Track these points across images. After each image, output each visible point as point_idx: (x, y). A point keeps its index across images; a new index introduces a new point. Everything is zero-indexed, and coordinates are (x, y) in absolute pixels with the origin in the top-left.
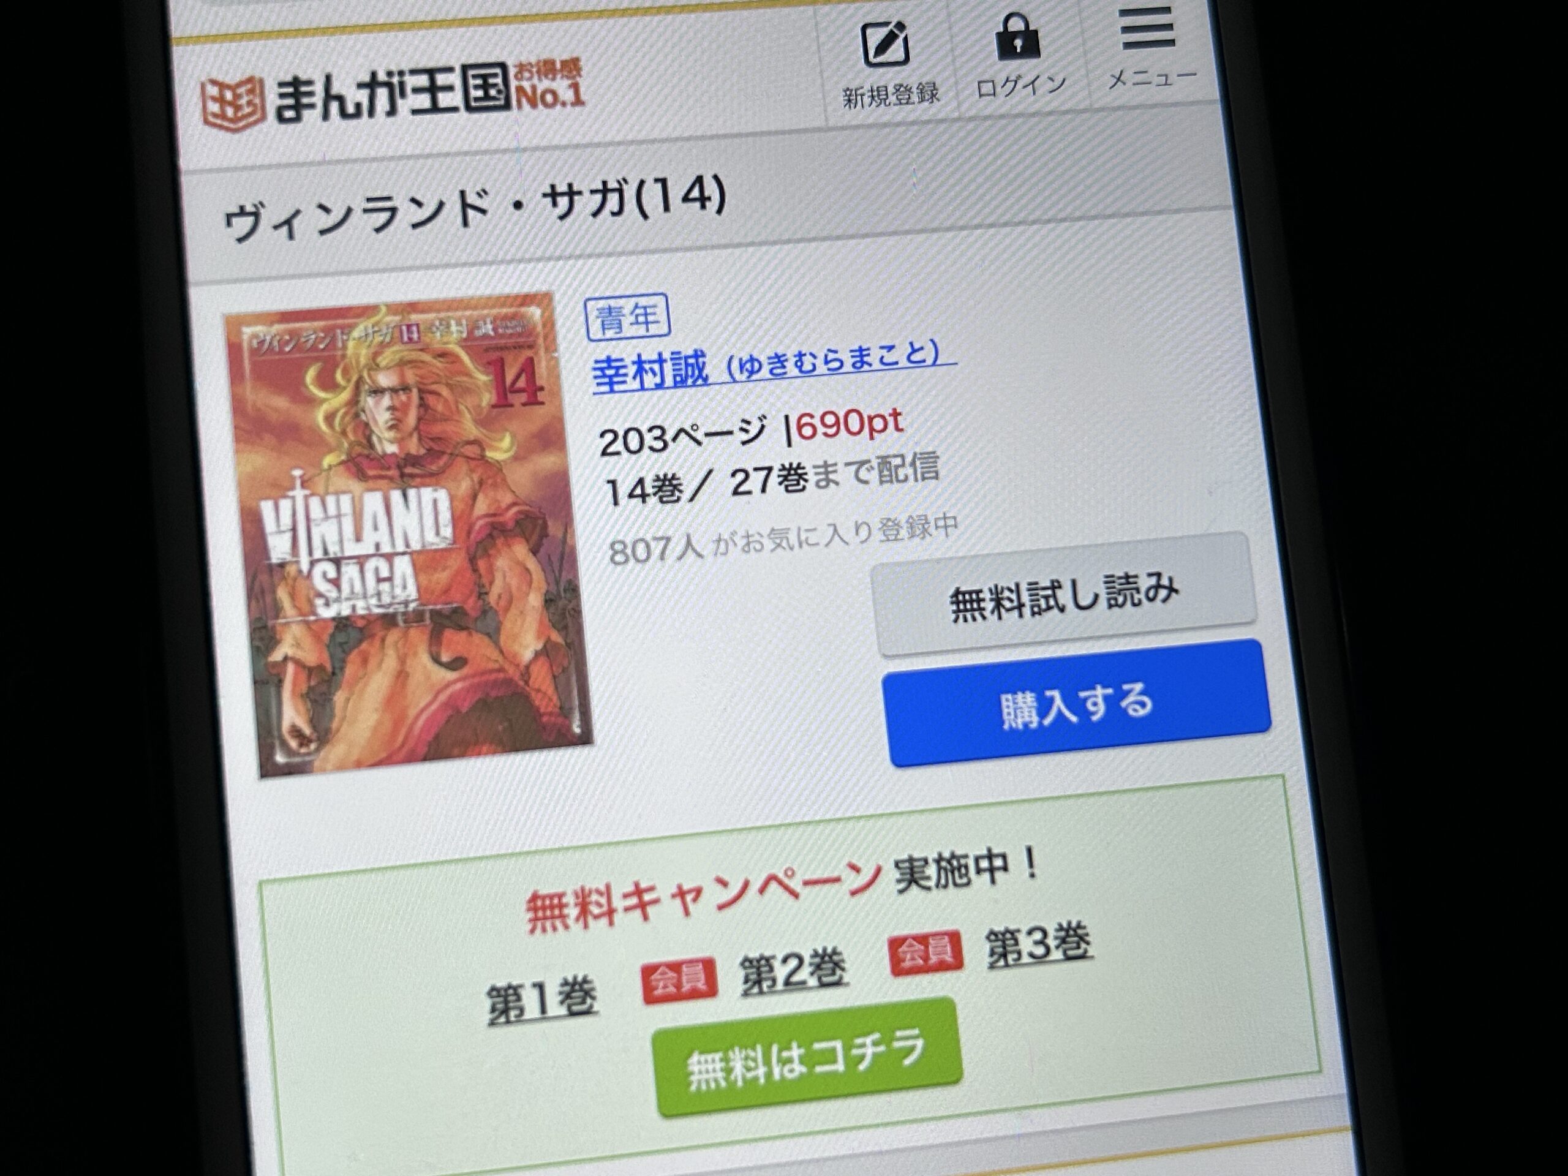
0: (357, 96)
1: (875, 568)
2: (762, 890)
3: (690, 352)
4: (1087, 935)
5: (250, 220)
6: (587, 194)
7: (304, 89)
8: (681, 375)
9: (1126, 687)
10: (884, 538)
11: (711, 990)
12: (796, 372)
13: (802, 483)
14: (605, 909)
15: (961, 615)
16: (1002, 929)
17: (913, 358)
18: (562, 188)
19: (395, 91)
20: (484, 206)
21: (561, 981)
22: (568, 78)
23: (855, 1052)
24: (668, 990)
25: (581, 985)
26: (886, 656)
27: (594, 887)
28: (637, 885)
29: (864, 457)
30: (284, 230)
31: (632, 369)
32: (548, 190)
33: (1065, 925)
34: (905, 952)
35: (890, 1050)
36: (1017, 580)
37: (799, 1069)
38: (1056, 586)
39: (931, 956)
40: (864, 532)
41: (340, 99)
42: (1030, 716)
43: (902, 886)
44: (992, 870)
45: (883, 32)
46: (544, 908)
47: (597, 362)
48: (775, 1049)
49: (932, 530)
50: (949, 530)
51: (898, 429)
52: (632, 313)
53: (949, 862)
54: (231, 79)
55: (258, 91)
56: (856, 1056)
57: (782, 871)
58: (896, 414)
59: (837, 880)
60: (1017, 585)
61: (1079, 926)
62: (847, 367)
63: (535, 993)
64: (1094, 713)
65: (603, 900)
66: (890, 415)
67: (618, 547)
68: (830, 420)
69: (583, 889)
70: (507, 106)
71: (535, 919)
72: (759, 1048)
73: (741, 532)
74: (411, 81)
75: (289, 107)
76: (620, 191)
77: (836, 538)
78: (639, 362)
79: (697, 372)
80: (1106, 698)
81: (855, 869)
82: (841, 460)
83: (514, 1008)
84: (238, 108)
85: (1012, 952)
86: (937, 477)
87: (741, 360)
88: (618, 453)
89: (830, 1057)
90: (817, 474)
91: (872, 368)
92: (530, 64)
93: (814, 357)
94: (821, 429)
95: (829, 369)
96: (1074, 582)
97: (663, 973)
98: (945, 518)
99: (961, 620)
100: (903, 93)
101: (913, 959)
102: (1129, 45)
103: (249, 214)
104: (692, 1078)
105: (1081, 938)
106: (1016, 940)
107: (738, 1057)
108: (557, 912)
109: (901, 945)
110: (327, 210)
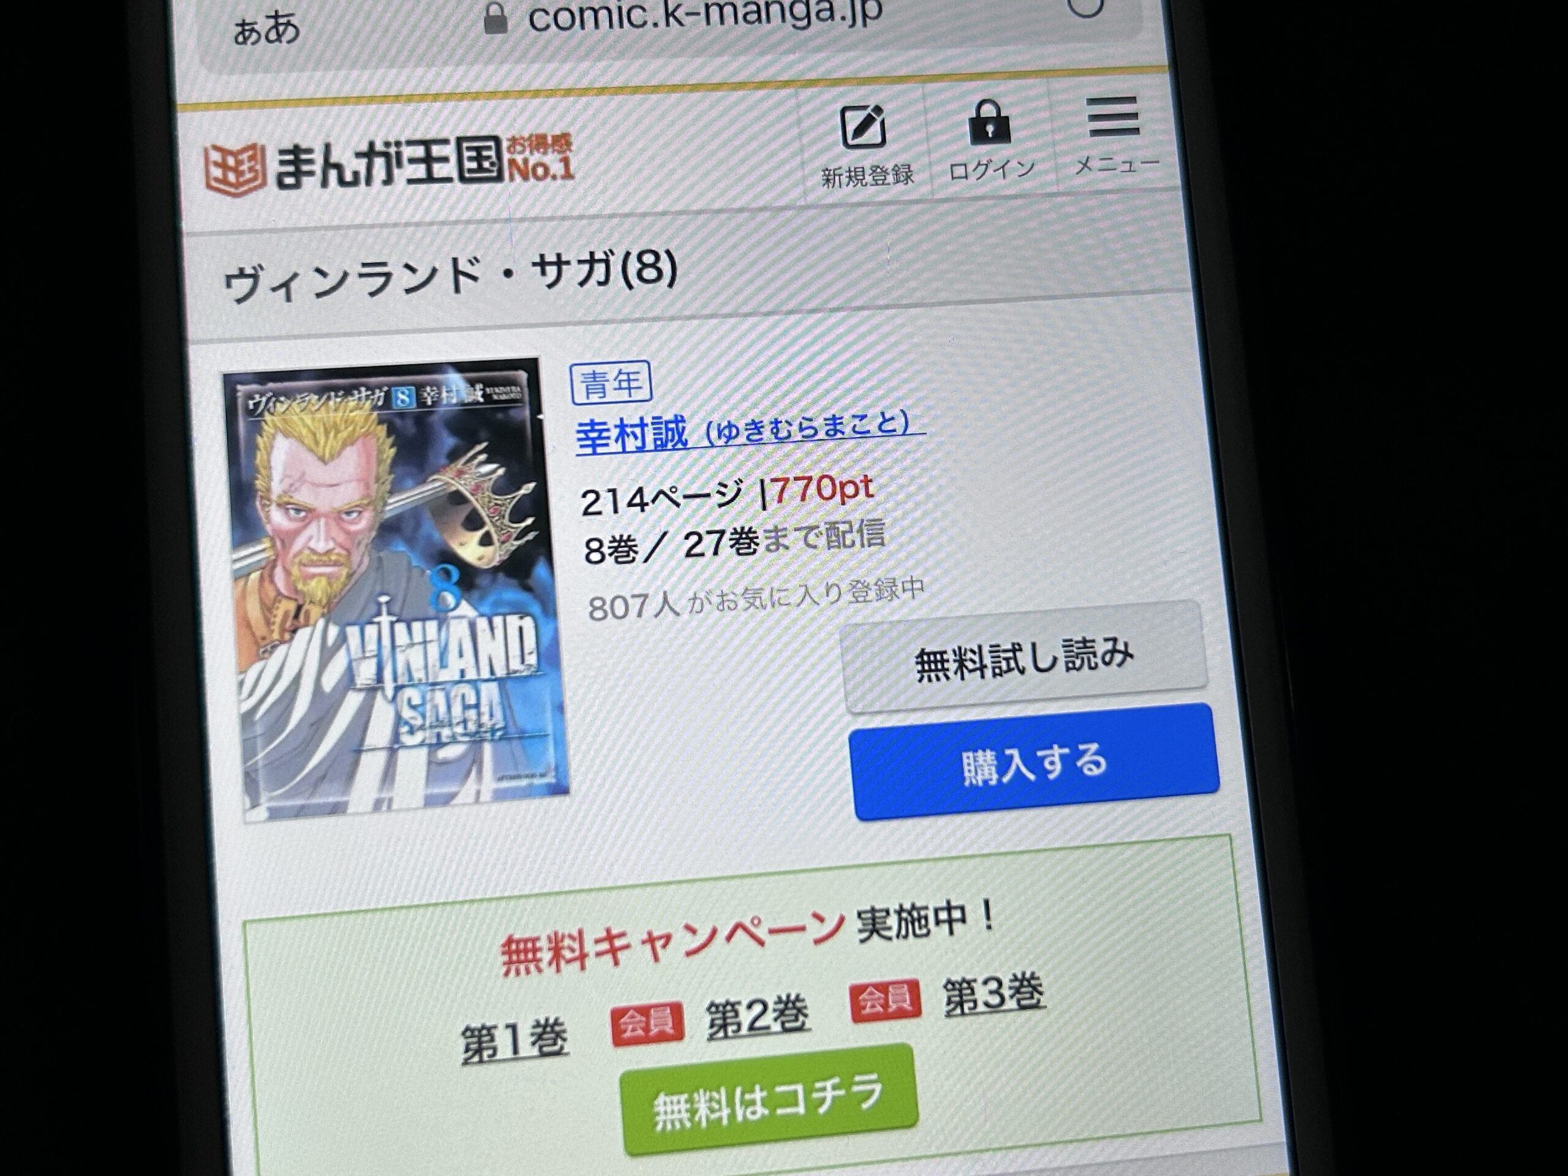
0: (354, 165)
1: (844, 627)
2: (729, 938)
4: (1040, 985)
5: (249, 282)
6: (574, 263)
7: (304, 157)
8: (661, 439)
9: (1082, 747)
10: (853, 599)
11: (678, 1034)
12: (771, 438)
14: (577, 953)
15: (926, 675)
16: (959, 979)
17: (886, 427)
18: (551, 257)
19: (393, 161)
20: (475, 274)
22: (559, 152)
23: (815, 1095)
24: (636, 1033)
25: (552, 1026)
26: (852, 713)
27: (567, 932)
28: (608, 931)
30: (283, 291)
31: (614, 433)
32: (537, 259)
33: (1019, 976)
34: (865, 1000)
35: (849, 1095)
36: (979, 642)
37: (761, 1111)
38: (1016, 648)
39: (891, 1004)
40: (835, 590)
41: (339, 167)
42: (991, 774)
43: (865, 935)
44: (950, 921)
45: (860, 116)
46: (518, 952)
47: (581, 425)
48: (738, 1091)
49: (899, 592)
50: (916, 593)
51: (869, 495)
52: (615, 379)
53: (910, 913)
54: (233, 145)
55: (259, 157)
56: (818, 1099)
57: (749, 919)
58: (867, 481)
59: (802, 929)
60: (980, 647)
61: (1033, 977)
62: (822, 435)
63: (509, 1032)
64: (1050, 772)
65: (576, 946)
66: (862, 481)
67: (598, 603)
69: (556, 934)
70: (499, 178)
71: (510, 962)
72: (723, 1090)
74: (408, 152)
75: (289, 174)
76: (607, 262)
77: (807, 598)
78: (622, 426)
79: (676, 438)
80: (1062, 757)
81: (821, 919)
83: (488, 1048)
84: (239, 174)
85: (969, 1001)
87: (719, 425)
89: (791, 1100)
91: (845, 436)
92: (523, 138)
93: (790, 425)
95: (804, 436)
96: (1034, 645)
97: (632, 1017)
98: (912, 582)
99: (926, 679)
100: (880, 174)
101: (873, 1006)
102: (1096, 133)
103: (249, 276)
104: (658, 1118)
105: (1035, 988)
106: (972, 990)
107: (702, 1100)
108: (530, 956)
109: (863, 992)
110: (323, 274)
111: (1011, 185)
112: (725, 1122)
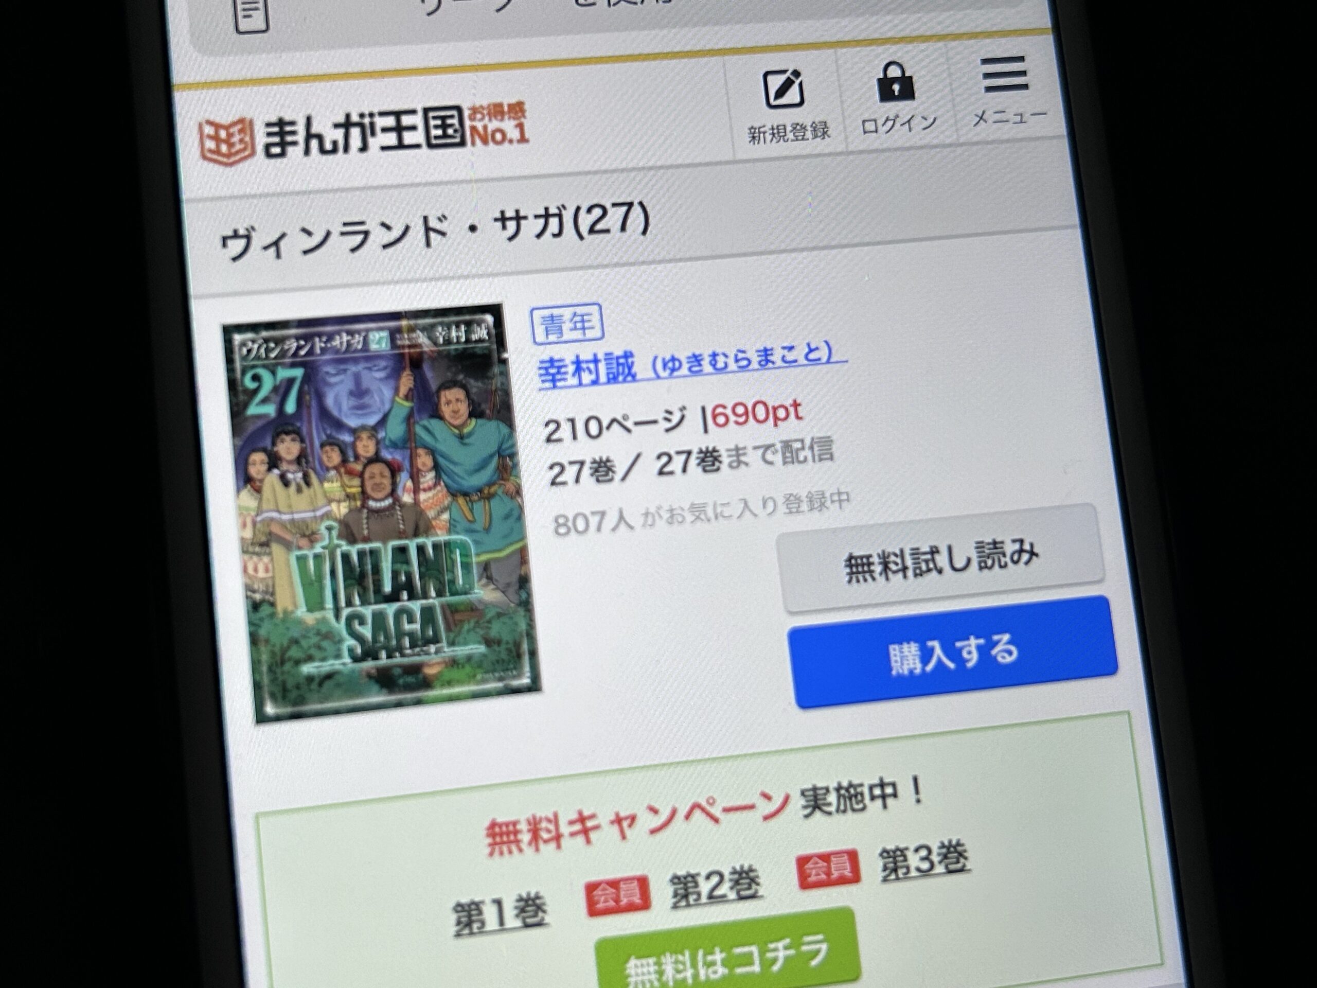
1: (780, 537)
2: (688, 817)
3: (623, 354)
4: (965, 851)
5: (243, 242)
6: (531, 218)
7: (288, 128)
8: (613, 373)
9: (996, 638)
10: (787, 511)
11: (645, 904)
12: (710, 369)
13: (717, 464)
14: (553, 834)
15: (854, 577)
16: (893, 847)
17: (812, 356)
18: (510, 213)
19: (366, 131)
20: (444, 230)
21: (515, 897)
22: (514, 119)
23: (770, 955)
24: (608, 904)
25: (534, 900)
26: (792, 613)
27: (543, 815)
28: (580, 813)
29: (768, 442)
30: (272, 250)
31: (571, 368)
32: (498, 215)
33: (946, 843)
34: (812, 869)
35: (800, 954)
36: (901, 546)
37: (721, 971)
38: (934, 551)
39: (833, 872)
40: (770, 505)
41: (320, 137)
42: (915, 663)
44: (884, 797)
45: (782, 79)
46: (501, 835)
47: (542, 362)
48: (700, 953)
49: (828, 503)
50: (843, 504)
51: (798, 417)
52: (571, 320)
53: (847, 790)
54: (225, 120)
56: (770, 959)
57: (704, 799)
59: (752, 807)
60: (902, 551)
61: (958, 844)
62: (755, 365)
63: (494, 908)
64: (968, 661)
65: (552, 827)
66: (792, 406)
67: (561, 521)
68: (740, 410)
69: (534, 817)
70: (462, 143)
71: (494, 844)
72: (687, 953)
73: (666, 507)
74: (381, 122)
76: (560, 216)
77: (747, 513)
78: (578, 363)
79: (626, 371)
80: (979, 648)
81: (768, 798)
82: (750, 445)
83: (477, 921)
84: (231, 145)
85: (902, 867)
86: (832, 458)
87: (664, 359)
89: (747, 960)
90: (730, 456)
91: (776, 365)
92: (482, 107)
93: (726, 356)
94: (732, 418)
95: (740, 367)
96: (950, 549)
97: (604, 890)
98: (839, 494)
99: (854, 580)
100: (799, 131)
101: (818, 874)
102: (989, 89)
103: (242, 237)
104: (629, 979)
105: (960, 854)
106: (905, 856)
107: (669, 962)
108: (512, 838)
109: (808, 862)
110: (309, 233)
111: (918, 137)
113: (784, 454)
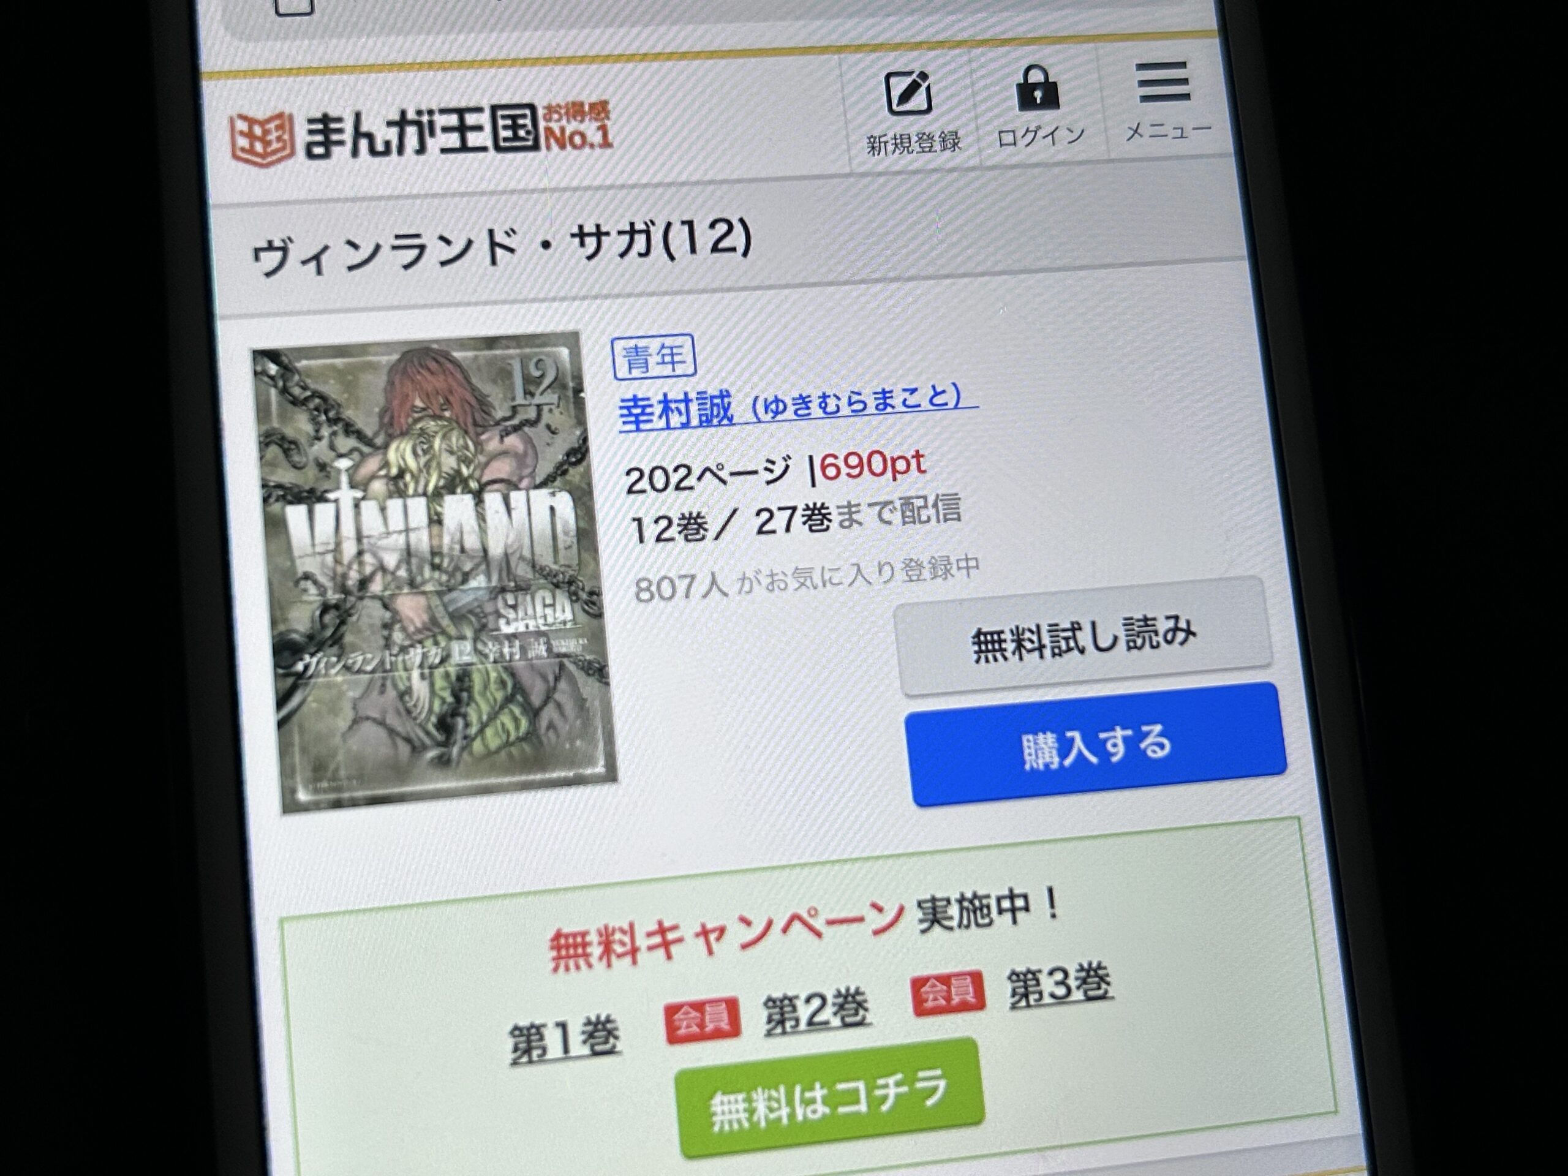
0: (385, 134)
1: (898, 607)
2: (785, 930)
3: (717, 393)
4: (1107, 975)
5: (278, 255)
6: (614, 233)
7: (333, 126)
8: (706, 415)
9: (1145, 728)
10: (907, 578)
11: (735, 1031)
12: (819, 413)
13: (826, 522)
14: (629, 947)
15: (983, 655)
16: (1024, 969)
17: (936, 400)
18: (589, 228)
19: (425, 130)
20: (513, 246)
21: (583, 1020)
22: (596, 120)
23: (879, 1092)
24: (691, 1030)
25: (604, 1024)
26: (908, 696)
27: (617, 925)
28: (660, 923)
29: (885, 499)
30: (313, 265)
31: (658, 409)
32: (576, 230)
33: (1086, 966)
34: (928, 993)
35: (913, 1091)
36: (1038, 621)
37: (822, 1109)
38: (1075, 627)
39: (954, 997)
40: (887, 572)
41: (370, 137)
42: (1051, 757)
43: (925, 925)
44: (1013, 910)
45: (908, 80)
46: (567, 947)
47: (623, 401)
48: (798, 1089)
49: (954, 571)
50: (972, 571)
51: (920, 471)
52: (659, 353)
53: (971, 902)
54: (260, 116)
55: (287, 128)
56: (879, 1097)
57: (805, 909)
59: (861, 919)
60: (1038, 627)
61: (1099, 967)
62: (871, 409)
63: (558, 1032)
64: (1113, 755)
65: (627, 939)
66: (913, 457)
67: (644, 585)
68: (854, 460)
69: (606, 928)
70: (536, 147)
71: (558, 958)
72: (782, 1089)
73: (766, 571)
74: (441, 120)
76: (647, 232)
77: (860, 578)
78: (666, 401)
79: (722, 412)
80: (1125, 739)
81: (880, 909)
82: (864, 501)
83: (537, 1047)
85: (1034, 993)
86: (959, 519)
87: (766, 400)
88: (643, 491)
89: (852, 1097)
90: (840, 514)
91: (896, 410)
92: (559, 106)
93: (838, 398)
94: (844, 470)
95: (853, 411)
96: (1093, 624)
97: (687, 1013)
98: (967, 560)
99: (983, 660)
100: (926, 141)
101: (935, 999)
102: (1146, 99)
103: (278, 249)
104: (715, 1119)
105: (1102, 979)
106: (1038, 981)
107: (761, 1098)
108: (580, 951)
109: (924, 985)
110: (355, 246)
111: (1062, 152)
112: (785, 1121)
113: (903, 512)
